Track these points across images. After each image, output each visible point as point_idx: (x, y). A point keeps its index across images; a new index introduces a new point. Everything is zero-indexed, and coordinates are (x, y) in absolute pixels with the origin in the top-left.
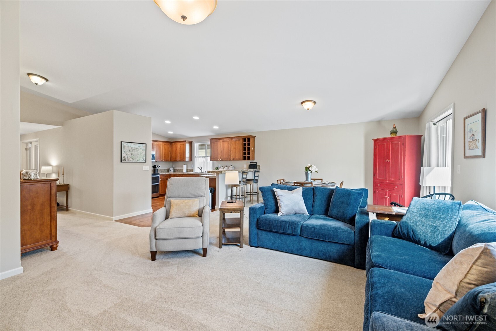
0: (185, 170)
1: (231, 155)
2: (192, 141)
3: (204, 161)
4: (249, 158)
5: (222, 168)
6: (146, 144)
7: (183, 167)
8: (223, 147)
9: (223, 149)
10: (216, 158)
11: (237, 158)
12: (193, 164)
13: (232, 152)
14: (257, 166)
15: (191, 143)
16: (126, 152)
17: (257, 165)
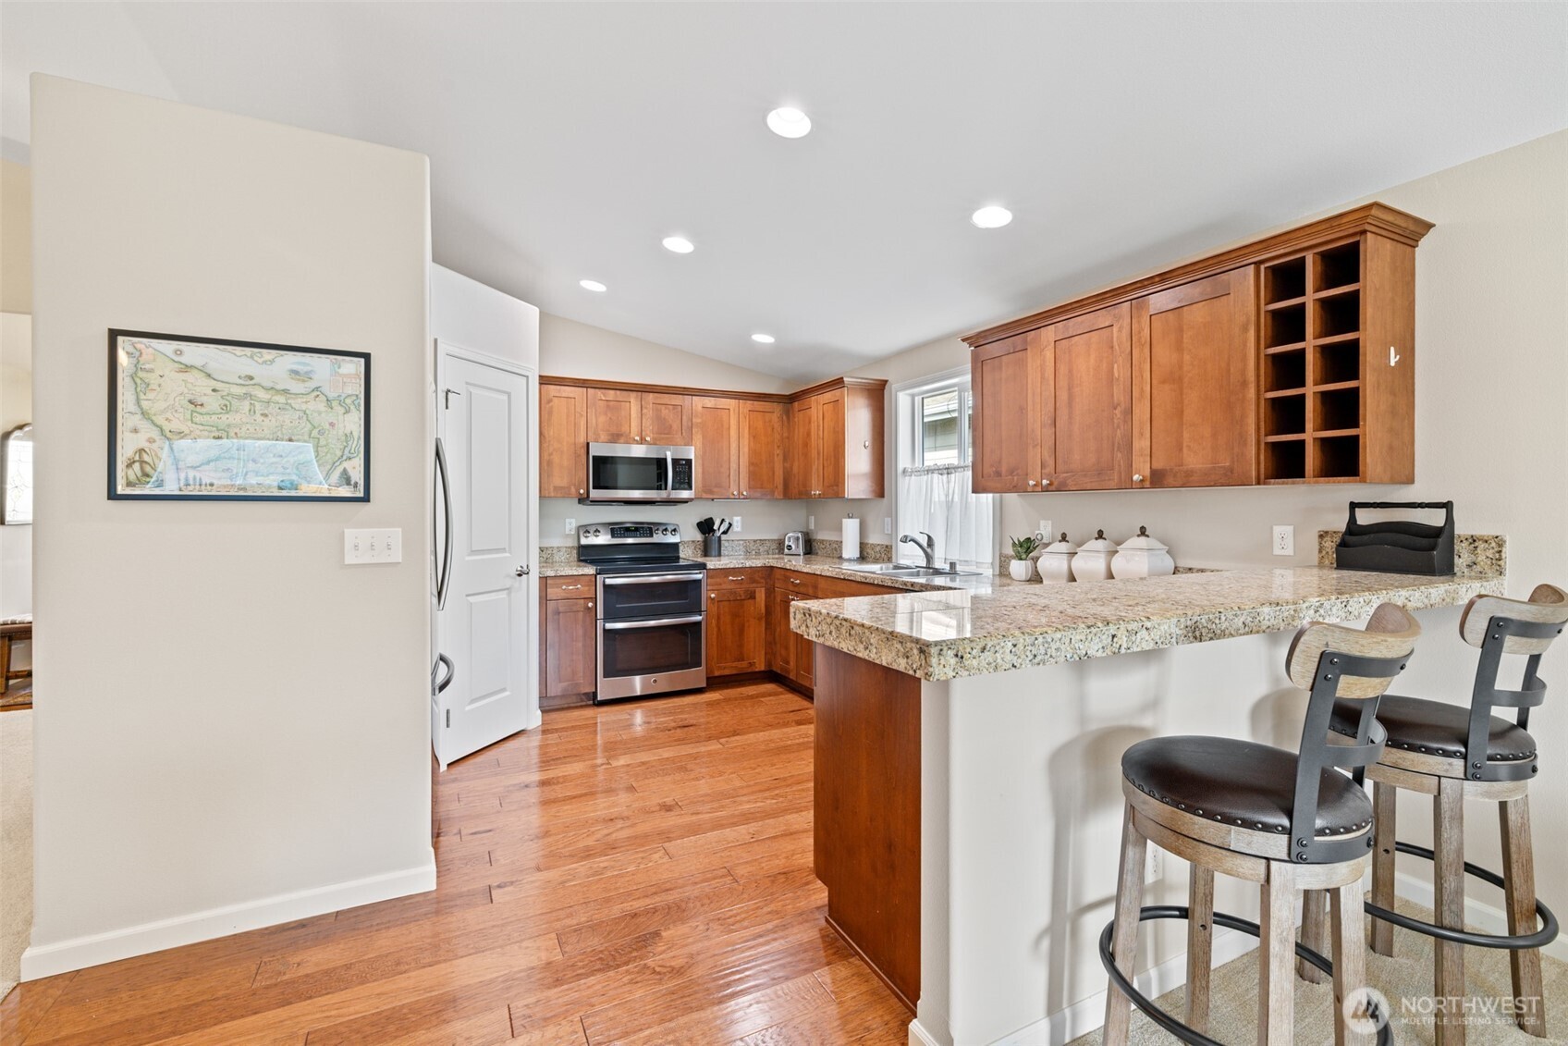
0: (850, 550)
1: (1136, 445)
2: (886, 381)
3: (947, 495)
4: (1343, 461)
5: (1063, 547)
6: (367, 357)
7: (839, 529)
8: (1063, 382)
9: (1063, 396)
10: (1011, 472)
11: (1195, 460)
12: (893, 514)
13: (1141, 411)
14: (1461, 548)
15: (877, 393)
16: (160, 420)
17: (1460, 529)
